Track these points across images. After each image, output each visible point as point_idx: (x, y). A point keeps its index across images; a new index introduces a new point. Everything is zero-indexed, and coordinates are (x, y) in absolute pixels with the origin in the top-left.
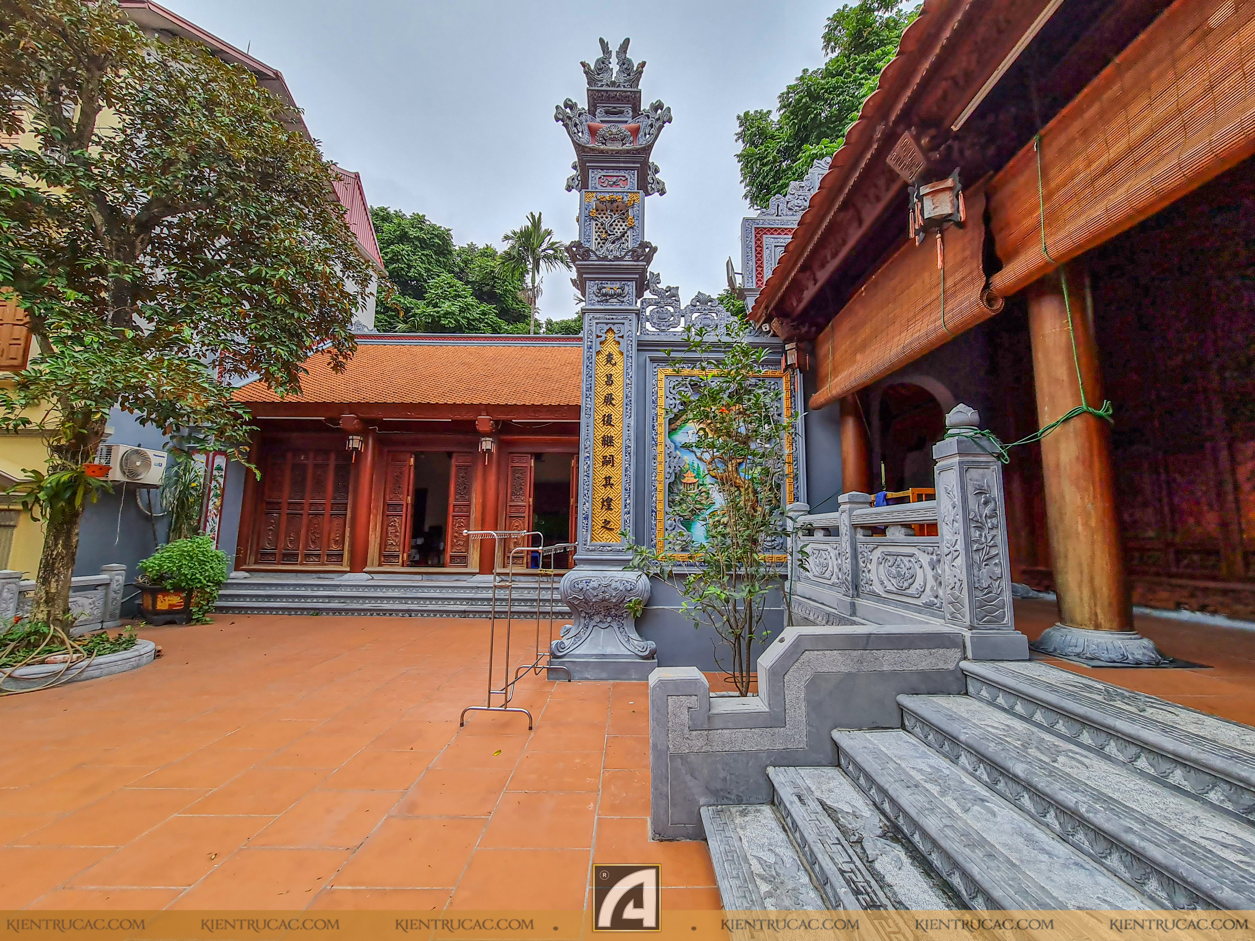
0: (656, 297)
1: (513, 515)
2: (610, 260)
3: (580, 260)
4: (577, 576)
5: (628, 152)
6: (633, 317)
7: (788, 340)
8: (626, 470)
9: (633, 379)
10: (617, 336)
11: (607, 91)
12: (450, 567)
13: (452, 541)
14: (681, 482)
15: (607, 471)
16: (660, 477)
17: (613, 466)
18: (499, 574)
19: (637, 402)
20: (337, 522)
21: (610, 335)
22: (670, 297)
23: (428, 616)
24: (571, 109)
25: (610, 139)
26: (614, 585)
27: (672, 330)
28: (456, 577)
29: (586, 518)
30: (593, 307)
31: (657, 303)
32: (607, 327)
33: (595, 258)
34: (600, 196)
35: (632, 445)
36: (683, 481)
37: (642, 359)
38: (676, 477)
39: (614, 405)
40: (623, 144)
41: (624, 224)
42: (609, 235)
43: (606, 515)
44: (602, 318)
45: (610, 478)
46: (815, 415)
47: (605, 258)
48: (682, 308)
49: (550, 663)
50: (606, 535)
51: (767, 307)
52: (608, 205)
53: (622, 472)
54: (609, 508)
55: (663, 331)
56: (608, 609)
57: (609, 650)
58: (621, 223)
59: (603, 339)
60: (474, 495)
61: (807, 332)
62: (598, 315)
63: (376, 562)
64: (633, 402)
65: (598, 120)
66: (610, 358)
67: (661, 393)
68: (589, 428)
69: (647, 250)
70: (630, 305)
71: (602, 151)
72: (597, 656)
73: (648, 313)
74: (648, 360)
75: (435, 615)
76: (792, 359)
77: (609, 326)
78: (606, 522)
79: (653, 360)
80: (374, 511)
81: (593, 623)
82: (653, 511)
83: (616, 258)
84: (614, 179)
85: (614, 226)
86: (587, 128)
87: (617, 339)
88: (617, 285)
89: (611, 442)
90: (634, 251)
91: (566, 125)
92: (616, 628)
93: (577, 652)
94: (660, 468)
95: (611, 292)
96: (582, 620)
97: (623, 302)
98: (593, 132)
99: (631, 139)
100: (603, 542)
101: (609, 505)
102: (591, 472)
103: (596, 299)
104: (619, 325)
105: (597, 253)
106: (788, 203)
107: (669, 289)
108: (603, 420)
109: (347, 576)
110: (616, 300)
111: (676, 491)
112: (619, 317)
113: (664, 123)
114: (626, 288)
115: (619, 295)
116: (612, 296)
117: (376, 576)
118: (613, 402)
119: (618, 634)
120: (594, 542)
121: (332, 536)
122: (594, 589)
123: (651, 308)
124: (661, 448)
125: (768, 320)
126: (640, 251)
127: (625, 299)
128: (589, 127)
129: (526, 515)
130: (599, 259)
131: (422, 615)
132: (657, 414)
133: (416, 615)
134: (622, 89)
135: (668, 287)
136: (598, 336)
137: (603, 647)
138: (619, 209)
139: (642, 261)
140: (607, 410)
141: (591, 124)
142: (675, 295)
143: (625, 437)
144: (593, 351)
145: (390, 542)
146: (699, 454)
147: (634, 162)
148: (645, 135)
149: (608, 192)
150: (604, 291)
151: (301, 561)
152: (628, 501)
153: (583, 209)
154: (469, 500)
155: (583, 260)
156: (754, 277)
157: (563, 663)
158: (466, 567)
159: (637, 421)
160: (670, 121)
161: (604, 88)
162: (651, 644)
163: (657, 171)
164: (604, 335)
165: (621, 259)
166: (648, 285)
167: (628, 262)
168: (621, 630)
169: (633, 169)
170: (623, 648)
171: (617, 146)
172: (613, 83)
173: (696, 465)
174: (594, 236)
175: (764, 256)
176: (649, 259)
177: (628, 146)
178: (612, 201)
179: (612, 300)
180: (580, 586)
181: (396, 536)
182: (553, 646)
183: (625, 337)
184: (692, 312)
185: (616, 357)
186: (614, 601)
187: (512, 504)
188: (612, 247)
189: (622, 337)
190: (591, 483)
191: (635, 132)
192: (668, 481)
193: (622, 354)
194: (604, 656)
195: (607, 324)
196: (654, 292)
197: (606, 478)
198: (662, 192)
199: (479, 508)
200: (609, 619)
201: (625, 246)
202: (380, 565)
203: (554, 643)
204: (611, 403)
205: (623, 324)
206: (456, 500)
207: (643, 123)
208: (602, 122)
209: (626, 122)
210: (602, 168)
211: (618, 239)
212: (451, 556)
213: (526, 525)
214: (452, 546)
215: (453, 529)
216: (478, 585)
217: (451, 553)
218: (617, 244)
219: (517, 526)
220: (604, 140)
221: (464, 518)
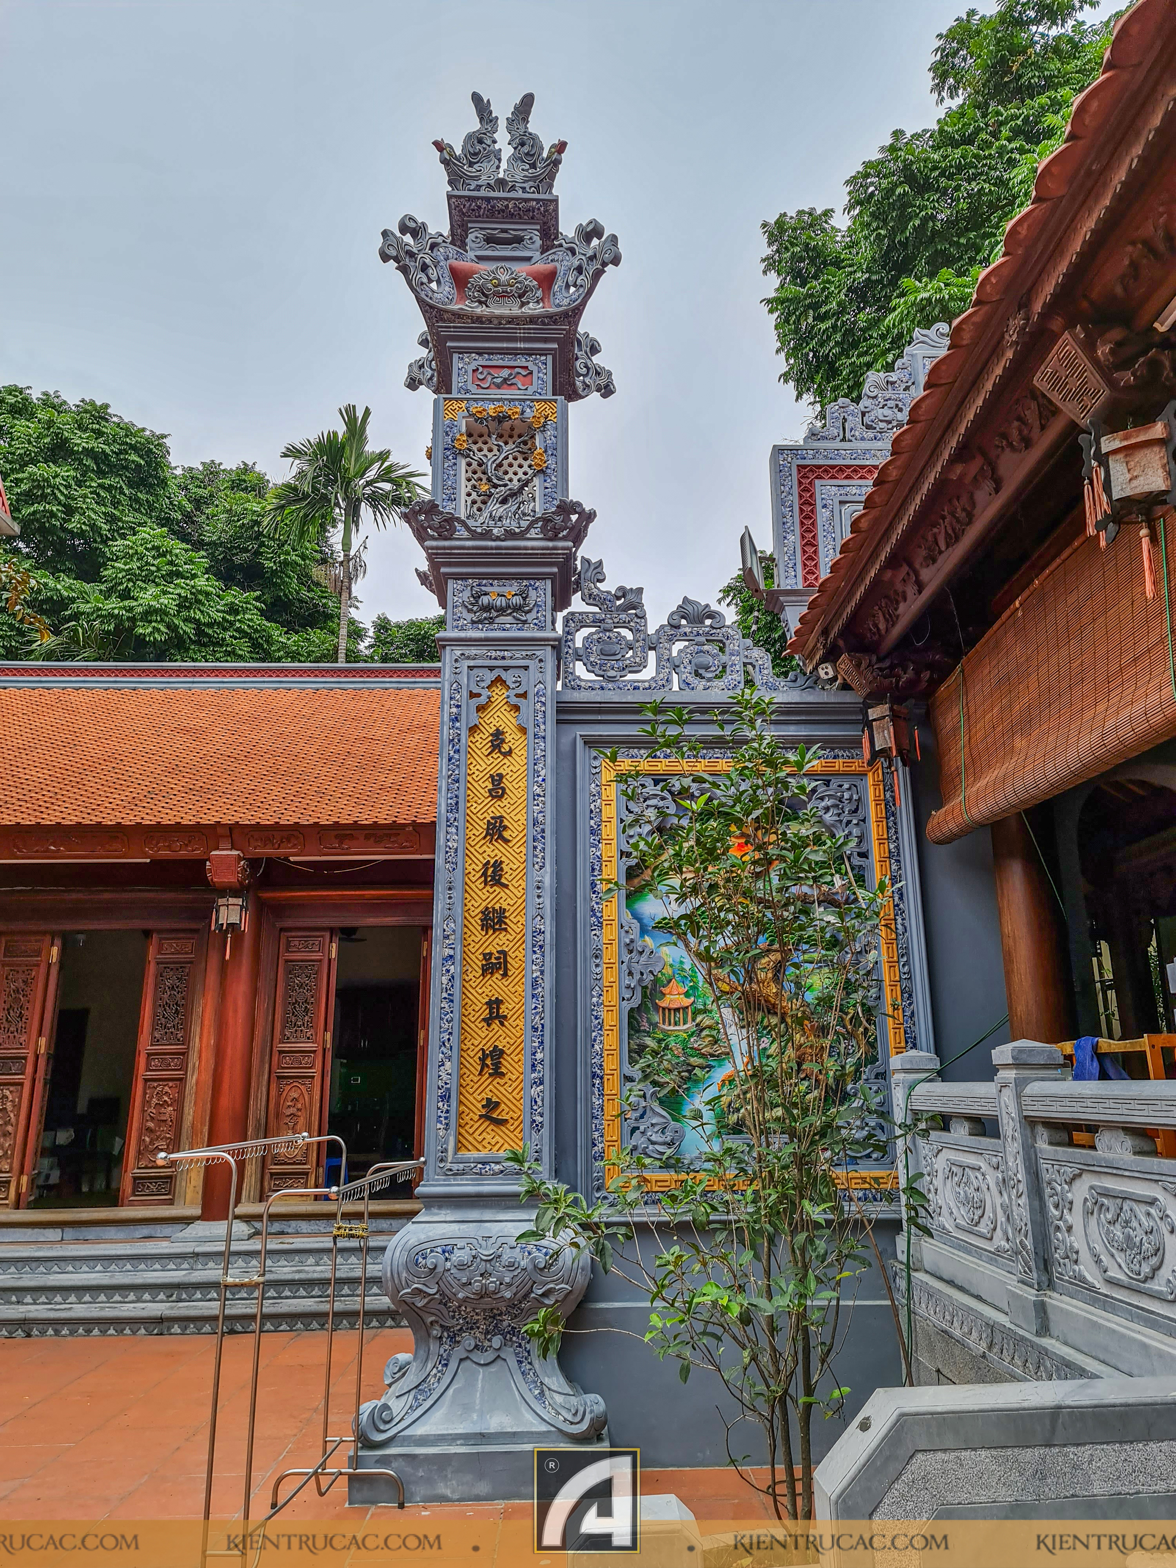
0: (596, 610)
1: (287, 1072)
2: (498, 539)
3: (433, 538)
4: (423, 1237)
5: (532, 319)
6: (547, 653)
7: (874, 697)
8: (535, 983)
9: (549, 785)
10: (512, 693)
11: (488, 199)
12: (132, 1204)
13: (140, 1141)
14: (657, 1008)
15: (495, 986)
16: (611, 997)
17: (505, 975)
18: (247, 1219)
19: (557, 832)
21: (497, 695)
22: (625, 608)
24: (415, 233)
25: (496, 294)
26: (508, 1255)
27: (630, 677)
28: (145, 1230)
29: (445, 1097)
30: (463, 634)
31: (597, 622)
32: (493, 676)
33: (466, 534)
34: (475, 407)
35: (548, 926)
36: (663, 1003)
37: (566, 740)
38: (644, 995)
39: (507, 841)
40: (523, 304)
41: (526, 464)
42: (495, 486)
43: (490, 1089)
44: (481, 657)
45: (498, 1002)
46: (939, 856)
47: (486, 535)
48: (651, 630)
49: (356, 1461)
50: (490, 1134)
51: (825, 632)
52: (493, 425)
53: (523, 988)
54: (497, 1073)
55: (611, 679)
56: (493, 1316)
57: (497, 1422)
58: (520, 460)
59: (483, 700)
60: (196, 1029)
61: (913, 683)
62: (473, 651)
64: (548, 834)
65: (471, 254)
66: (498, 738)
67: (609, 812)
68: (454, 893)
69: (574, 517)
70: (542, 628)
71: (479, 319)
72: (467, 1438)
73: (579, 644)
74: (579, 743)
76: (885, 738)
77: (496, 673)
78: (491, 1105)
79: (590, 743)
81: (459, 1352)
82: (594, 1075)
83: (510, 535)
84: (505, 373)
85: (506, 466)
86: (447, 273)
87: (514, 700)
88: (513, 588)
89: (501, 921)
90: (546, 520)
91: (404, 270)
92: (512, 1362)
93: (419, 1430)
94: (609, 976)
95: (500, 602)
96: (434, 1346)
97: (525, 622)
98: (460, 279)
99: (539, 293)
100: (484, 1154)
101: (497, 1066)
102: (456, 991)
103: (470, 616)
104: (517, 672)
105: (471, 523)
106: (863, 414)
107: (623, 592)
108: (484, 874)
110: (509, 619)
111: (645, 1026)
112: (517, 656)
113: (604, 264)
114: (532, 594)
115: (518, 608)
116: (502, 611)
118: (506, 834)
119: (518, 1377)
120: (464, 1154)
122: (462, 1267)
123: (585, 632)
124: (609, 933)
125: (831, 656)
126: (558, 519)
127: (530, 617)
128: (453, 271)
129: (316, 1071)
130: (475, 536)
132: (600, 858)
134: (520, 194)
135: (621, 588)
136: (472, 695)
137: (481, 1415)
138: (516, 433)
139: (564, 538)
140: (493, 851)
141: (456, 263)
142: (636, 605)
143: (531, 911)
144: (462, 725)
147: (546, 340)
148: (568, 286)
149: (493, 400)
150: (485, 600)
152: (539, 1056)
153: (441, 433)
154: (186, 1040)
155: (441, 537)
156: (799, 567)
157: (385, 1461)
158: (171, 1202)
159: (558, 876)
160: (616, 261)
161: (483, 193)
162: (595, 1403)
163: (594, 349)
164: (485, 693)
165: (521, 536)
166: (578, 583)
167: (535, 541)
168: (526, 1366)
169: (543, 352)
170: (529, 1416)
171: (511, 309)
172: (501, 183)
173: (687, 967)
174: (464, 486)
175: (819, 523)
176: (578, 535)
177: (533, 309)
178: (501, 419)
179: (502, 619)
180: (430, 1262)
182: (364, 1417)
183: (530, 695)
184: (672, 640)
185: (513, 738)
186: (508, 1295)
187: (286, 1047)
188: (500, 510)
189: (524, 695)
190: (456, 1016)
191: (547, 280)
192: (627, 1006)
193: (523, 730)
194: (482, 1437)
195: (491, 668)
196: (591, 598)
197: (489, 1004)
198: (607, 391)
199: (209, 1057)
200: (497, 1341)
201: (527, 508)
203: (366, 1407)
204: (501, 837)
205: (526, 668)
206: (155, 1042)
207: (564, 263)
208: (480, 258)
209: (529, 259)
210: (480, 352)
211: (514, 494)
212: (135, 1178)
213: (317, 1097)
214: (139, 1152)
215: (144, 1111)
216: (198, 1250)
217: (136, 1171)
218: (511, 505)
219: (295, 1100)
220: (484, 296)
221: (171, 1084)
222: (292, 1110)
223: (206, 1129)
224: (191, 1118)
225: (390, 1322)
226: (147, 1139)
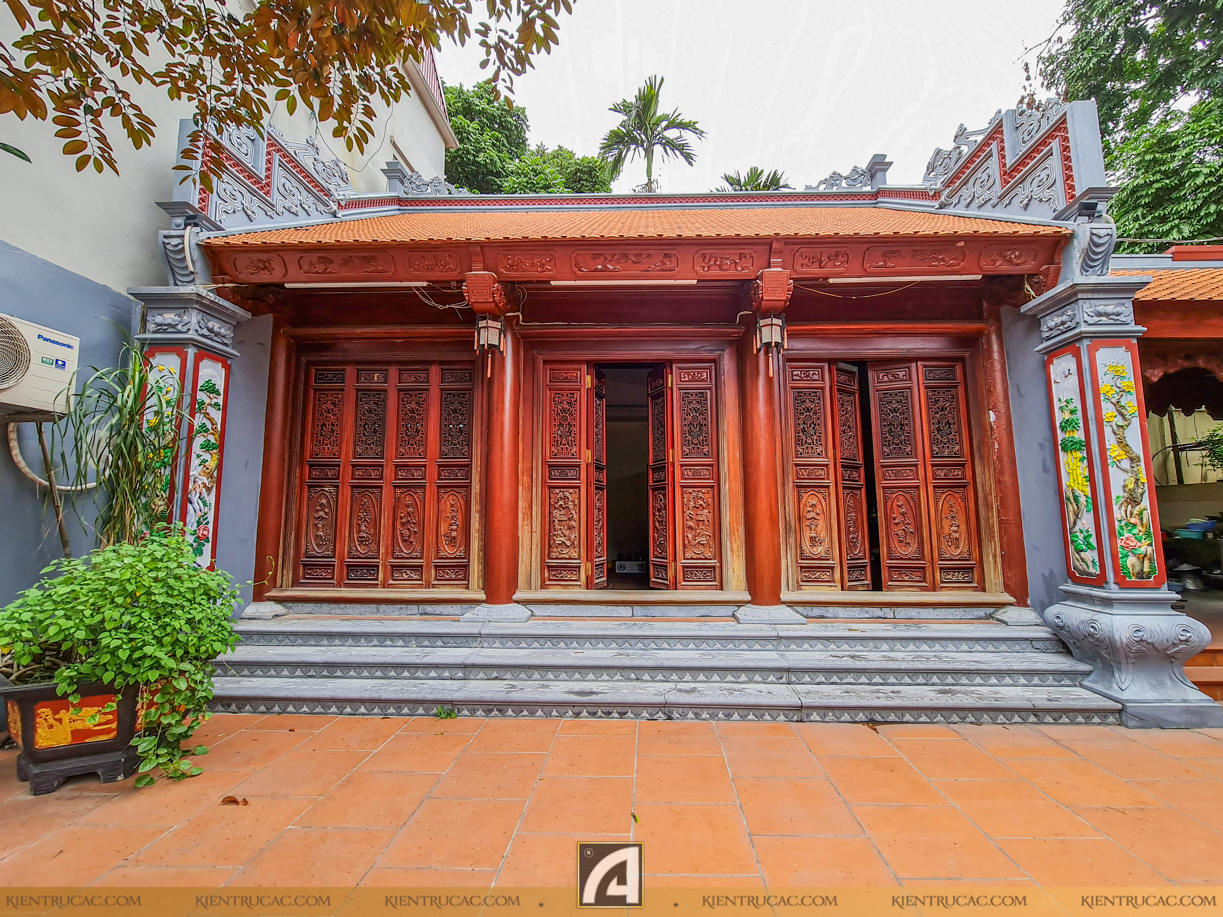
1: (805, 482)
12: (684, 588)
13: (684, 537)
18: (791, 604)
20: (450, 501)
23: (712, 716)
60: (724, 445)
63: (536, 579)
75: (729, 716)
80: (524, 479)
109: (483, 611)
117: (539, 610)
121: (443, 529)
129: (831, 482)
131: (697, 716)
133: (684, 716)
145: (559, 540)
151: (385, 580)
154: (715, 454)
158: (721, 588)
181: (570, 528)
187: (801, 461)
202: (543, 586)
206: (685, 455)
212: (684, 567)
213: (834, 503)
214: (684, 546)
215: (683, 512)
216: (781, 634)
217: (683, 561)
219: (813, 506)
221: (703, 490)
222: (812, 515)
223: (741, 529)
224: (728, 519)
225: (1032, 719)
226: (690, 536)
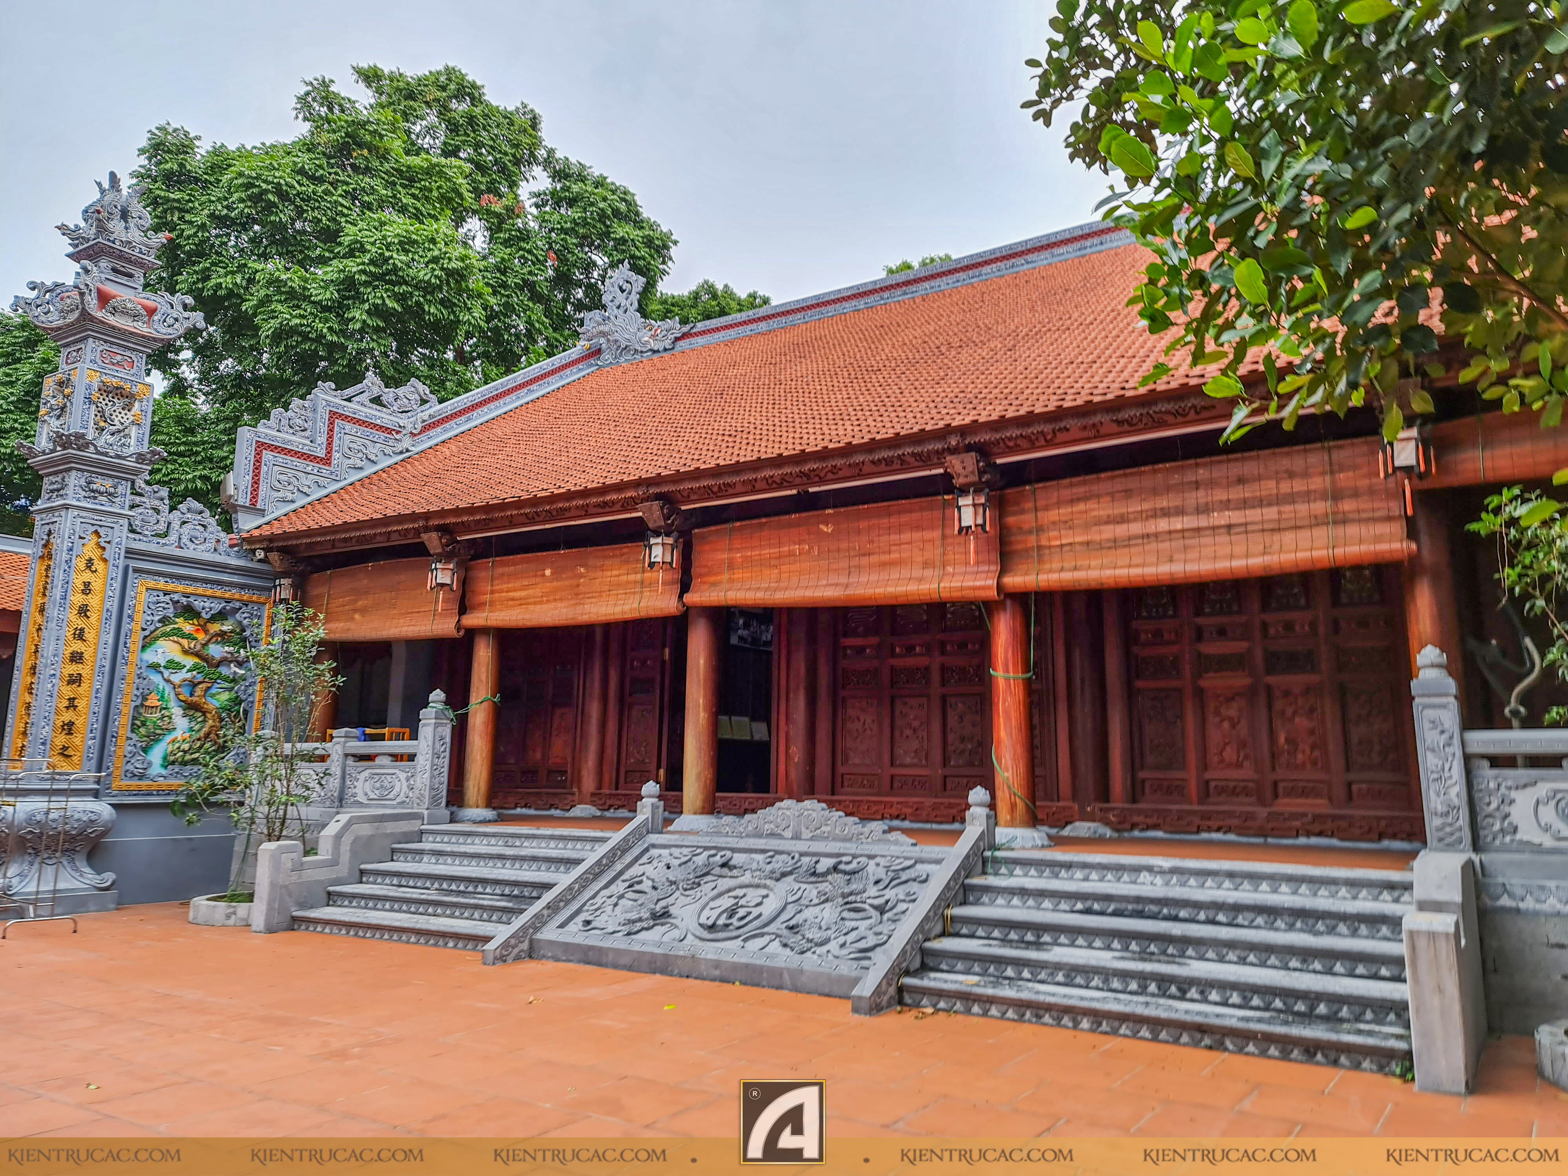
2: (110, 457)
6: (125, 522)
8: (96, 691)
10: (104, 540)
11: (122, 251)
14: (143, 705)
15: (73, 691)
16: (127, 699)
17: (80, 686)
21: (94, 538)
22: (157, 498)
25: (121, 311)
26: (79, 816)
30: (79, 504)
31: (141, 503)
32: (93, 529)
33: (93, 450)
34: (104, 378)
35: (107, 664)
36: (146, 703)
38: (141, 700)
39: (89, 618)
40: (134, 321)
41: (126, 416)
42: (107, 423)
43: (65, 740)
44: (89, 517)
45: (74, 699)
47: (104, 453)
50: (63, 762)
52: (112, 389)
53: (92, 693)
54: (70, 733)
55: (147, 536)
58: (123, 414)
59: (87, 541)
62: (84, 513)
64: (112, 616)
66: (89, 562)
67: (140, 608)
68: (59, 642)
70: (123, 508)
74: (131, 570)
76: (285, 593)
77: (96, 527)
78: (64, 748)
79: (137, 570)
81: (39, 859)
82: (114, 735)
83: (118, 457)
84: (119, 358)
85: (115, 416)
86: (96, 292)
87: (103, 543)
88: (108, 483)
89: (80, 658)
90: (141, 455)
92: (65, 863)
94: (128, 690)
95: (102, 489)
97: (114, 502)
98: (101, 298)
99: (145, 319)
100: (58, 771)
101: (70, 730)
103: (83, 492)
104: (108, 529)
105: (94, 443)
106: (289, 419)
108: (74, 633)
110: (106, 500)
111: (139, 714)
112: (108, 521)
114: (120, 487)
115: (111, 494)
116: (101, 493)
118: (89, 614)
124: (130, 668)
126: (148, 456)
127: (116, 499)
128: (99, 291)
130: (98, 453)
132: (131, 630)
134: (139, 254)
136: (80, 536)
138: (122, 397)
139: (146, 464)
140: (80, 622)
141: (102, 287)
142: (164, 498)
143: (100, 656)
144: (73, 551)
146: (166, 675)
148: (163, 322)
149: (114, 376)
150: (95, 486)
152: (95, 726)
156: (249, 493)
159: (116, 638)
161: (119, 247)
162: (110, 876)
164: (89, 537)
165: (124, 458)
167: (131, 463)
169: (141, 352)
170: (79, 882)
172: (129, 242)
173: (161, 687)
174: (92, 422)
175: (262, 473)
178: (117, 388)
179: (102, 499)
180: (39, 818)
183: (112, 542)
184: (180, 520)
185: (98, 564)
188: (111, 439)
189: (109, 542)
190: (54, 703)
191: (150, 311)
192: (133, 705)
193: (105, 560)
195: (93, 524)
196: (139, 490)
197: (69, 699)
200: (59, 854)
201: (124, 441)
204: (86, 616)
205: (112, 527)
208: (108, 280)
209: (136, 291)
210: (106, 341)
211: (119, 431)
218: (117, 437)
220: (114, 311)
